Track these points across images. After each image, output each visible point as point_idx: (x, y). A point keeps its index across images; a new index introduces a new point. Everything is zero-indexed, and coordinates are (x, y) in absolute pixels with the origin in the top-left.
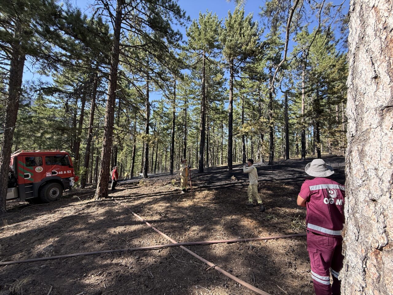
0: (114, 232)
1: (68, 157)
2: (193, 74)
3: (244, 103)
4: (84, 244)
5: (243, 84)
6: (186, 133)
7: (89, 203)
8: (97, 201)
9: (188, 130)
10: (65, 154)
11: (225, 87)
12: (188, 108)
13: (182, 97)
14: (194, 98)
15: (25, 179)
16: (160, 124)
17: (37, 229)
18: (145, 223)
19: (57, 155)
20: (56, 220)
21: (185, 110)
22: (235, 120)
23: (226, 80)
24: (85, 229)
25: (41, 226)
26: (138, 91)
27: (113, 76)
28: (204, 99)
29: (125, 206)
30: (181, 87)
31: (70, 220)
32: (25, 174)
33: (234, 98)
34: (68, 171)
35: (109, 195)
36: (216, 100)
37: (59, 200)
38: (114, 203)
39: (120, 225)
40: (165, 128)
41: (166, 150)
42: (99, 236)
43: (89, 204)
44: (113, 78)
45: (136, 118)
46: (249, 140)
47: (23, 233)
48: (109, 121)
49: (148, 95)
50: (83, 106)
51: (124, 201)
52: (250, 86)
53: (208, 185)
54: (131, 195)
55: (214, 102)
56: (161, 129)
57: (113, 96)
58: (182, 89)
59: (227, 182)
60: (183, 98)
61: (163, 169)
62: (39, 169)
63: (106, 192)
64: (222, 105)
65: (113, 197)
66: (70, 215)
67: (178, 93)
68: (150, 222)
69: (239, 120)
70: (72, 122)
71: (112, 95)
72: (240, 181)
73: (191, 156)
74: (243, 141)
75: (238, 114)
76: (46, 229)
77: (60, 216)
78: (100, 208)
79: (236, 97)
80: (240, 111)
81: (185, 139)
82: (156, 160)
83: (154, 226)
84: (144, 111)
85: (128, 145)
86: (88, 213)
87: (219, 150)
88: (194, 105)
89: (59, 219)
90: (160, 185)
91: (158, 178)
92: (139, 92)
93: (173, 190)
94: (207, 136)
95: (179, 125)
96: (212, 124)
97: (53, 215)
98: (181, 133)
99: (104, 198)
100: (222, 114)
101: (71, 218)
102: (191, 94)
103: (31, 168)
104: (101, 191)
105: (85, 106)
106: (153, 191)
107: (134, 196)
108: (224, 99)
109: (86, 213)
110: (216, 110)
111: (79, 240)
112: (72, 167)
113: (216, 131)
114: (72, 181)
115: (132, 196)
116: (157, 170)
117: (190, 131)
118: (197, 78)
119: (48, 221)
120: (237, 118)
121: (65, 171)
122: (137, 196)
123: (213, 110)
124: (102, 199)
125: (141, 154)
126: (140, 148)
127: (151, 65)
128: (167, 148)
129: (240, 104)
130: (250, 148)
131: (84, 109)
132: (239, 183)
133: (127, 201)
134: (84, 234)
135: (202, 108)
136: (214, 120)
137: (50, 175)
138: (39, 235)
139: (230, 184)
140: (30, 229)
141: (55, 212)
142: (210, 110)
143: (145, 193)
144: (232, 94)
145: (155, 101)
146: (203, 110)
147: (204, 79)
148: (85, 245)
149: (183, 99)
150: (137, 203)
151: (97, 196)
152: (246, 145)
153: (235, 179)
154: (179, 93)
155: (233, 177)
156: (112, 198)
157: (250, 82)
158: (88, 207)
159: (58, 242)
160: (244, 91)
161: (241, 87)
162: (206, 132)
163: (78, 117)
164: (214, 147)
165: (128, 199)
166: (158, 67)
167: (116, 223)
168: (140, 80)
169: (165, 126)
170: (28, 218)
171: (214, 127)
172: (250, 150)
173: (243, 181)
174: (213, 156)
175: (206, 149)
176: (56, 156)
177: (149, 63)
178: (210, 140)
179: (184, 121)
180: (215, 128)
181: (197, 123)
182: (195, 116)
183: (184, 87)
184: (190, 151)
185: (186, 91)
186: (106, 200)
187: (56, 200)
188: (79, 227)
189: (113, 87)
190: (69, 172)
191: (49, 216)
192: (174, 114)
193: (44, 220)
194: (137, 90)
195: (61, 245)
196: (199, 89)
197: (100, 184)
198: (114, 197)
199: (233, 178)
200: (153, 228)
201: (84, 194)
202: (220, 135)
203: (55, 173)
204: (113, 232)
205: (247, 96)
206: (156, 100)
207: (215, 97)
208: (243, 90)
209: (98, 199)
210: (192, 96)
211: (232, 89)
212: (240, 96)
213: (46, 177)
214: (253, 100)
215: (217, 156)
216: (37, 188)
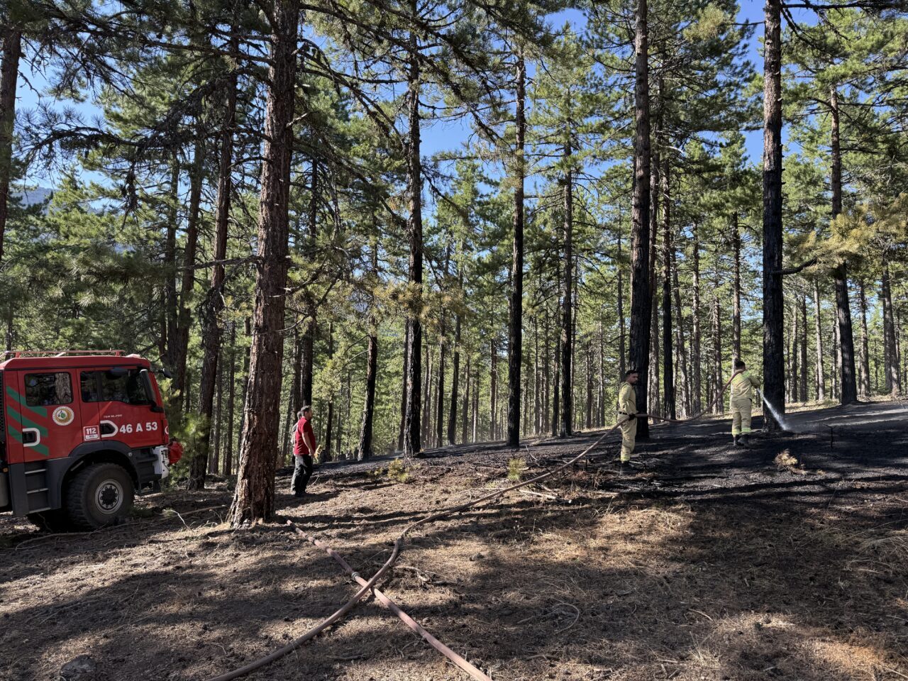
0: (286, 636)
1: (148, 375)
2: (598, 25)
3: (842, 125)
4: (184, 667)
5: (831, 37)
6: (570, 281)
7: (211, 534)
8: (238, 531)
9: (583, 269)
10: (140, 364)
11: (745, 60)
12: (578, 172)
13: (551, 131)
14: (603, 128)
15: (25, 445)
16: (466, 247)
17: (50, 606)
18: (396, 615)
19: (114, 366)
20: (107, 584)
21: (566, 182)
22: (800, 210)
23: (746, 29)
24: (192, 617)
25: (65, 597)
26: (372, 114)
27: (282, 66)
28: (644, 126)
29: (329, 551)
30: (548, 86)
31: (149, 584)
32: (24, 430)
33: (790, 110)
34: (148, 424)
35: (281, 513)
36: (702, 128)
37: (123, 522)
38: (291, 540)
39: (307, 616)
40: (485, 265)
41: (494, 351)
42: (235, 645)
43: (211, 539)
44: (282, 74)
45: (377, 231)
46: (873, 298)
47: (13, 615)
48: (273, 237)
49: (415, 133)
50: (196, 199)
51: (328, 532)
52: (869, 44)
53: (667, 489)
54: (356, 515)
55: (695, 139)
56: (470, 266)
57: (283, 141)
58: (554, 95)
59: (756, 477)
60: (559, 133)
61: (484, 429)
62: (62, 415)
63: (268, 500)
64: (735, 146)
65: (290, 518)
66: (149, 569)
67: (537, 115)
68: (414, 612)
69: (819, 208)
70: (163, 256)
71: (280, 137)
72: (821, 475)
73: (598, 376)
74: (843, 304)
75: (814, 183)
76: (76, 609)
77: (121, 572)
78: (243, 554)
79: (800, 105)
80: (824, 169)
81: (568, 304)
82: (455, 395)
83: (429, 627)
84: (401, 198)
85: (349, 335)
86: (205, 567)
87: (725, 351)
88: (605, 157)
89: (116, 580)
90: (464, 479)
91: (460, 459)
92: (377, 121)
93: (515, 500)
94: (667, 286)
95: (539, 248)
96: (689, 235)
97: (101, 565)
98: (549, 279)
99: (260, 521)
100: (734, 187)
101: (151, 581)
102: (592, 113)
103: (40, 410)
104: (250, 495)
105: (203, 197)
106: (438, 502)
107: (366, 519)
108: (741, 117)
109: (198, 567)
110: (705, 169)
111: (168, 651)
112: (160, 411)
113: (704, 265)
114: (162, 458)
115: (357, 519)
116: (459, 432)
117: (591, 270)
118: (616, 40)
119: (85, 585)
120: (807, 201)
121: (139, 425)
122: (376, 518)
123: (688, 171)
124: (253, 524)
125: (400, 369)
126: (394, 346)
127: (424, 12)
128: (495, 344)
129: (821, 134)
130: (882, 338)
131: (199, 210)
132: (813, 483)
133: (341, 536)
134: (188, 633)
135: (638, 164)
136: (697, 219)
137: (96, 437)
138: (54, 624)
139: (772, 485)
140: (33, 603)
141: (107, 558)
142: (678, 175)
143: (406, 509)
144: (778, 88)
145: (444, 158)
146: (640, 173)
147: (644, 40)
148: (187, 671)
149: (558, 139)
150: (372, 539)
151: (238, 513)
152: (856, 324)
153: (796, 466)
154: (540, 112)
155: (785, 456)
156: (289, 522)
157: (869, 22)
158: (208, 546)
159: (108, 652)
160: (842, 71)
161: (824, 53)
162: (660, 270)
163: (181, 237)
164: (698, 335)
165: (342, 526)
166: (451, 19)
167: (293, 607)
168: (387, 78)
169: (486, 255)
170: (33, 572)
171: (697, 247)
172: (882, 348)
173: (833, 475)
174: (695, 378)
175: (661, 343)
176: (113, 370)
177: (419, 7)
178: (678, 305)
179: (560, 229)
180: (701, 253)
181: (618, 233)
182: (610, 208)
183: (561, 87)
184: (592, 354)
185: (568, 101)
186: (267, 530)
187: (115, 522)
188: (173, 609)
189: (283, 107)
190: (152, 426)
191: (87, 570)
192: (520, 204)
193: (73, 580)
194: (369, 112)
195: (115, 661)
196: (624, 87)
197: (246, 468)
198: (295, 519)
199: (786, 459)
200: (426, 635)
201: (198, 508)
202: (727, 283)
203: (111, 430)
204: (279, 636)
205: (854, 95)
206: (446, 152)
207: (696, 114)
208: (836, 67)
209: (241, 522)
210: (595, 121)
211: (774, 67)
212: (821, 96)
213: (83, 442)
214: (890, 109)
215: (714, 376)
216: (57, 477)
